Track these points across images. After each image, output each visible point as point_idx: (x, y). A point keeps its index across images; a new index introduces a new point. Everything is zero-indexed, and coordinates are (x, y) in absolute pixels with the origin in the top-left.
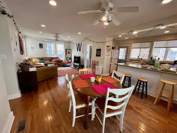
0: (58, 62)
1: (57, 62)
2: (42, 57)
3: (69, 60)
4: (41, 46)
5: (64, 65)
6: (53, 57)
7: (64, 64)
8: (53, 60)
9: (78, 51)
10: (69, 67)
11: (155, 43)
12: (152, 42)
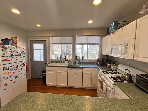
11: (77, 37)
12: (74, 37)
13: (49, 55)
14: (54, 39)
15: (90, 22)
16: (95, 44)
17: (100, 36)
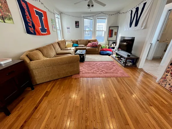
0: (94, 47)
1: (92, 47)
2: (77, 40)
3: (112, 45)
4: (77, 24)
5: (102, 52)
6: (89, 39)
7: (103, 50)
8: (89, 44)
9: (130, 26)
10: (110, 55)
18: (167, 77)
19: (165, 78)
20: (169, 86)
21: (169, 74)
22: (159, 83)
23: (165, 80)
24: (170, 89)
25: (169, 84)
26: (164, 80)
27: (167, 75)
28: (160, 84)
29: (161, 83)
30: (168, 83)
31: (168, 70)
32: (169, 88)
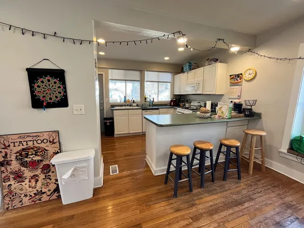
11: (146, 73)
12: (142, 72)
13: (108, 96)
14: (113, 73)
15: (167, 58)
16: (167, 82)
17: (172, 73)
18: (12, 187)
19: (11, 192)
20: (28, 198)
21: (12, 182)
22: (7, 208)
23: (13, 196)
24: (33, 201)
25: (26, 196)
26: (11, 196)
27: (10, 185)
28: (11, 208)
29: (10, 205)
30: (23, 195)
31: (5, 177)
32: (30, 200)
